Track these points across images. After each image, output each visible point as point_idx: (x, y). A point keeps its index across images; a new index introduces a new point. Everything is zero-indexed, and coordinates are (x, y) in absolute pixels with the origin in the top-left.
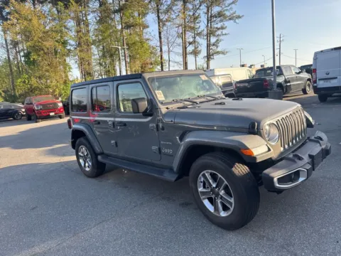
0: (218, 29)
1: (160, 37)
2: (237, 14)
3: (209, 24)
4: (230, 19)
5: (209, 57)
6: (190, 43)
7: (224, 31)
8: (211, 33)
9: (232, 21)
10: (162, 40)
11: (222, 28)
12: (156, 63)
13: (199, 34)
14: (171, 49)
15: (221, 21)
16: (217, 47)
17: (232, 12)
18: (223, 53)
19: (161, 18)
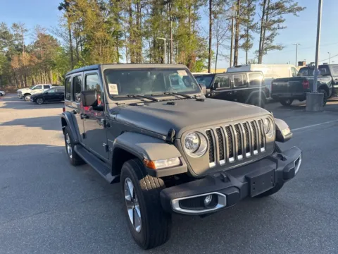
0: (274, 22)
1: (210, 30)
2: (299, 5)
3: (265, 17)
4: (290, 11)
5: (261, 52)
6: (242, 36)
7: (281, 25)
8: (265, 27)
9: (291, 14)
10: (212, 33)
11: (279, 21)
12: (204, 56)
13: (252, 27)
14: (220, 42)
15: (279, 13)
16: (271, 41)
17: (292, 4)
18: (279, 48)
19: (213, 9)
